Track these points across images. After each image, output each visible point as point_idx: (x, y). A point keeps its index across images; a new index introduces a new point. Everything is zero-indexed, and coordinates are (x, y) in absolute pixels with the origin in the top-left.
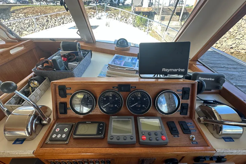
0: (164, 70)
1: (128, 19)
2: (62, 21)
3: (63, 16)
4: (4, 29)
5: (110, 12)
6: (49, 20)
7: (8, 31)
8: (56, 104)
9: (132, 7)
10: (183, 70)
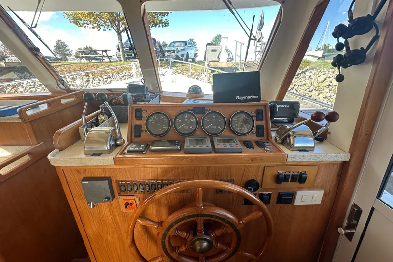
0: (238, 98)
1: (201, 77)
2: (109, 80)
3: (110, 75)
4: (57, 78)
5: (176, 68)
6: (91, 79)
7: (59, 80)
8: (131, 126)
9: (206, 62)
10: (256, 97)
